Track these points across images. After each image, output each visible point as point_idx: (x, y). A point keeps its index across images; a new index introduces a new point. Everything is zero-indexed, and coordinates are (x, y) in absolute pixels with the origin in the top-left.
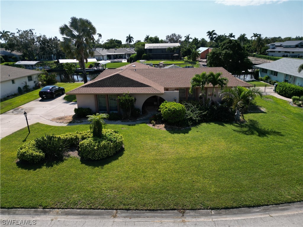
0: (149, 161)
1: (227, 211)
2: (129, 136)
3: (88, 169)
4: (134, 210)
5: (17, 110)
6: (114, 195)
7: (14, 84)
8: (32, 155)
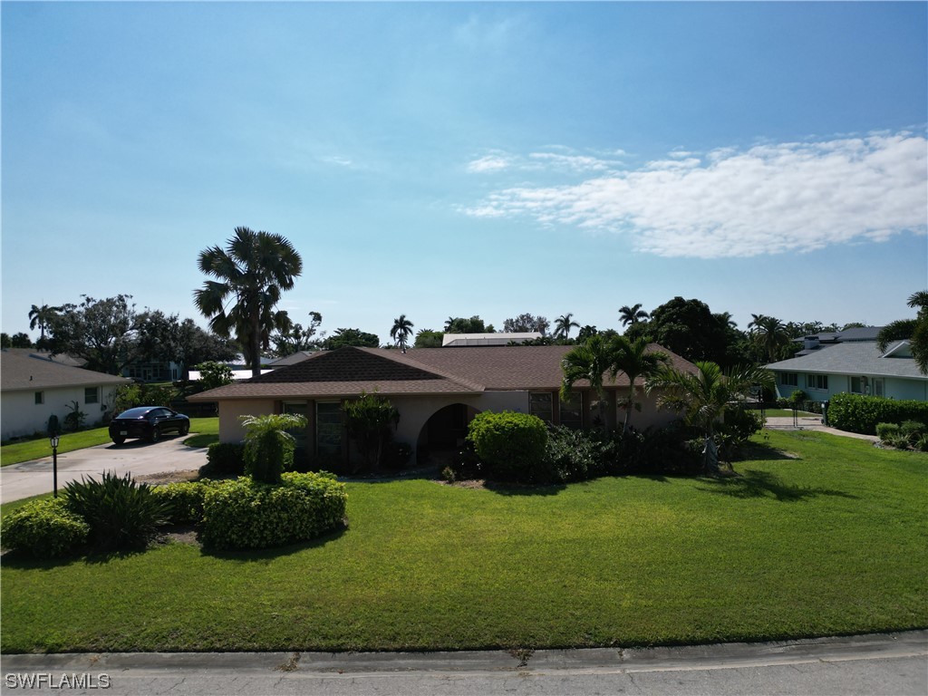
0: (424, 548)
1: (675, 651)
2: (367, 502)
3: (220, 566)
4: (357, 651)
6: (296, 617)
7: (39, 406)
8: (48, 524)
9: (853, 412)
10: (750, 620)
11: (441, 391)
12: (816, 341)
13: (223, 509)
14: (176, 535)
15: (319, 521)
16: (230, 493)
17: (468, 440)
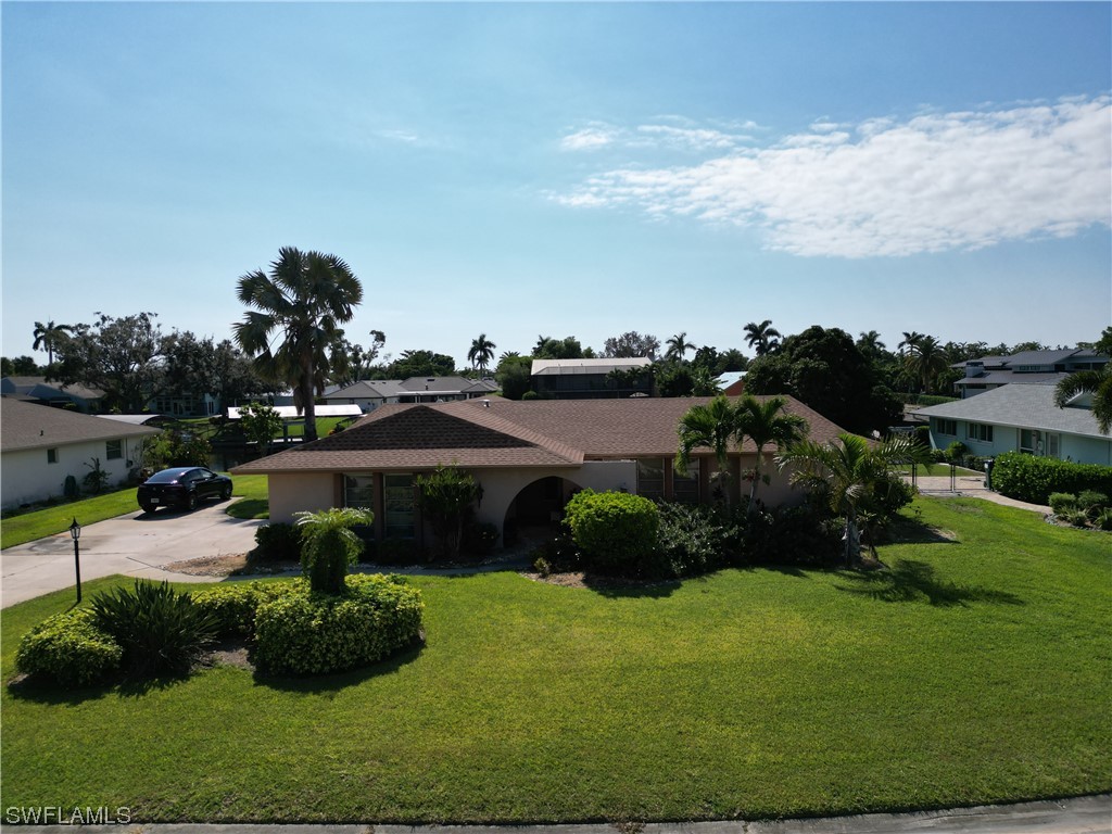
0: (514, 675)
1: (809, 826)
2: (446, 605)
3: (277, 701)
4: (440, 823)
5: (48, 544)
6: (368, 776)
7: (53, 465)
8: (74, 648)
9: (1022, 476)
10: (896, 784)
11: (532, 463)
12: (980, 368)
13: (279, 629)
14: (223, 653)
15: (391, 639)
16: (286, 609)
17: (565, 524)
